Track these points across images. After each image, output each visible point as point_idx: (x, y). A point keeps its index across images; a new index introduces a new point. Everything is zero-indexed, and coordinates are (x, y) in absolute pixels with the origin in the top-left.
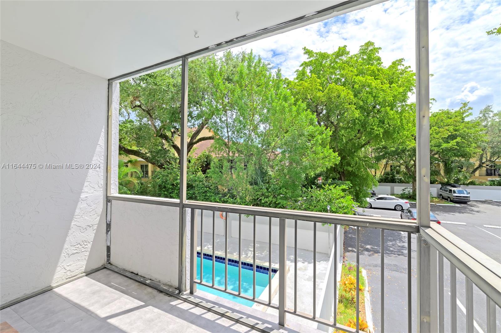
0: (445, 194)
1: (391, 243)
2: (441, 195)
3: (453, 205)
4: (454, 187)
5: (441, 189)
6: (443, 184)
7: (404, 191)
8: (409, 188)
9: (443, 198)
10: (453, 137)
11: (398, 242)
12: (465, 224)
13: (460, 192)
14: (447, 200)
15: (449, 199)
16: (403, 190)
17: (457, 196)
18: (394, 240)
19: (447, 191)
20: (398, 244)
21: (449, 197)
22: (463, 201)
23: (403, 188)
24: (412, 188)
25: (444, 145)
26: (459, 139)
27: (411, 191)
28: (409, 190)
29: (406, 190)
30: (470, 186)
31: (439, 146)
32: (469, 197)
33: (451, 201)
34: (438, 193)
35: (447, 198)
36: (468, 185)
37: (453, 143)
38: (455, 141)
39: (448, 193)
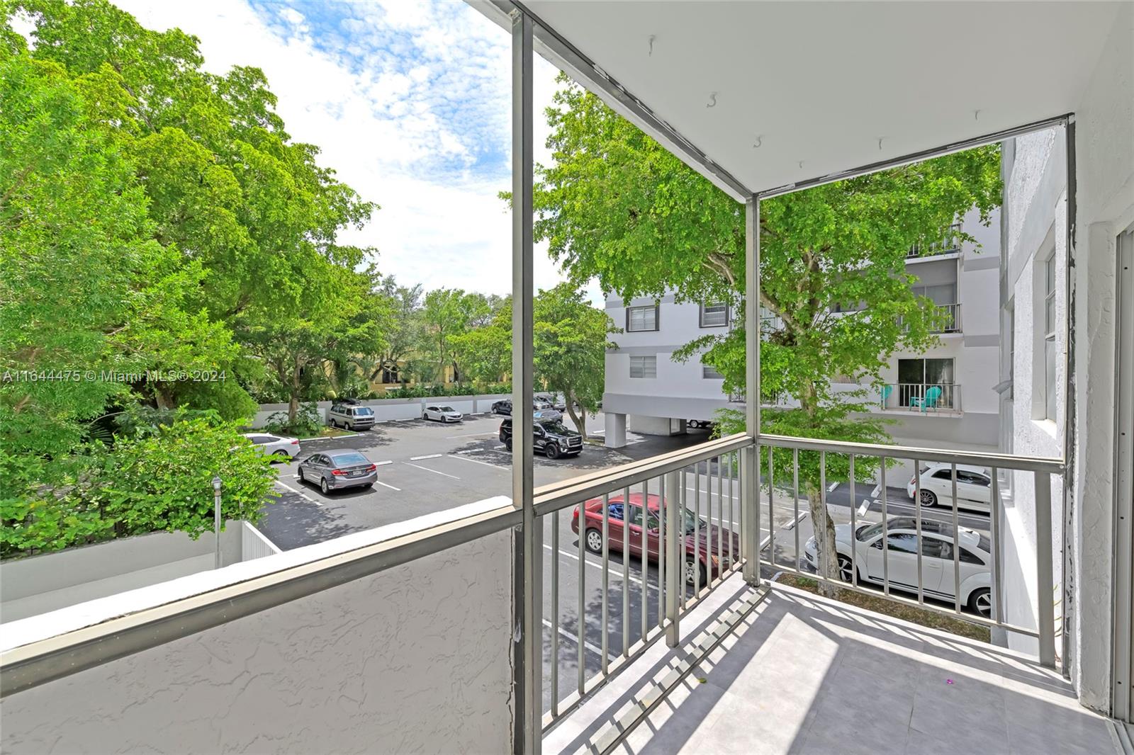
0: (340, 418)
1: (313, 530)
2: (333, 420)
3: (355, 435)
4: (353, 403)
5: (332, 409)
6: (335, 401)
7: (272, 421)
8: (281, 412)
9: (336, 425)
10: (361, 319)
11: (323, 522)
12: (390, 462)
13: (363, 412)
14: (344, 427)
15: (347, 427)
16: (270, 418)
17: (358, 420)
18: (315, 522)
19: (343, 412)
20: (326, 526)
21: (346, 423)
22: (364, 427)
23: (270, 413)
24: (287, 412)
25: (351, 332)
26: (371, 323)
27: (286, 418)
28: (281, 416)
29: (276, 417)
30: (370, 401)
31: (344, 331)
32: (373, 419)
33: (350, 429)
34: (327, 417)
35: (343, 424)
36: (367, 399)
37: (363, 328)
38: (366, 325)
39: (345, 415)
